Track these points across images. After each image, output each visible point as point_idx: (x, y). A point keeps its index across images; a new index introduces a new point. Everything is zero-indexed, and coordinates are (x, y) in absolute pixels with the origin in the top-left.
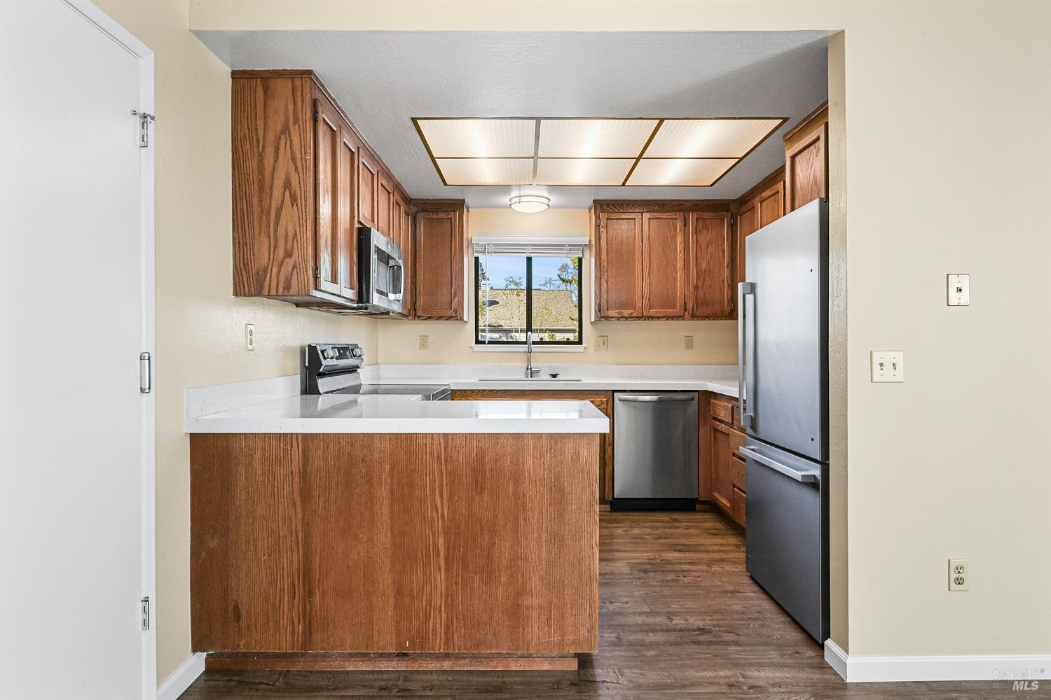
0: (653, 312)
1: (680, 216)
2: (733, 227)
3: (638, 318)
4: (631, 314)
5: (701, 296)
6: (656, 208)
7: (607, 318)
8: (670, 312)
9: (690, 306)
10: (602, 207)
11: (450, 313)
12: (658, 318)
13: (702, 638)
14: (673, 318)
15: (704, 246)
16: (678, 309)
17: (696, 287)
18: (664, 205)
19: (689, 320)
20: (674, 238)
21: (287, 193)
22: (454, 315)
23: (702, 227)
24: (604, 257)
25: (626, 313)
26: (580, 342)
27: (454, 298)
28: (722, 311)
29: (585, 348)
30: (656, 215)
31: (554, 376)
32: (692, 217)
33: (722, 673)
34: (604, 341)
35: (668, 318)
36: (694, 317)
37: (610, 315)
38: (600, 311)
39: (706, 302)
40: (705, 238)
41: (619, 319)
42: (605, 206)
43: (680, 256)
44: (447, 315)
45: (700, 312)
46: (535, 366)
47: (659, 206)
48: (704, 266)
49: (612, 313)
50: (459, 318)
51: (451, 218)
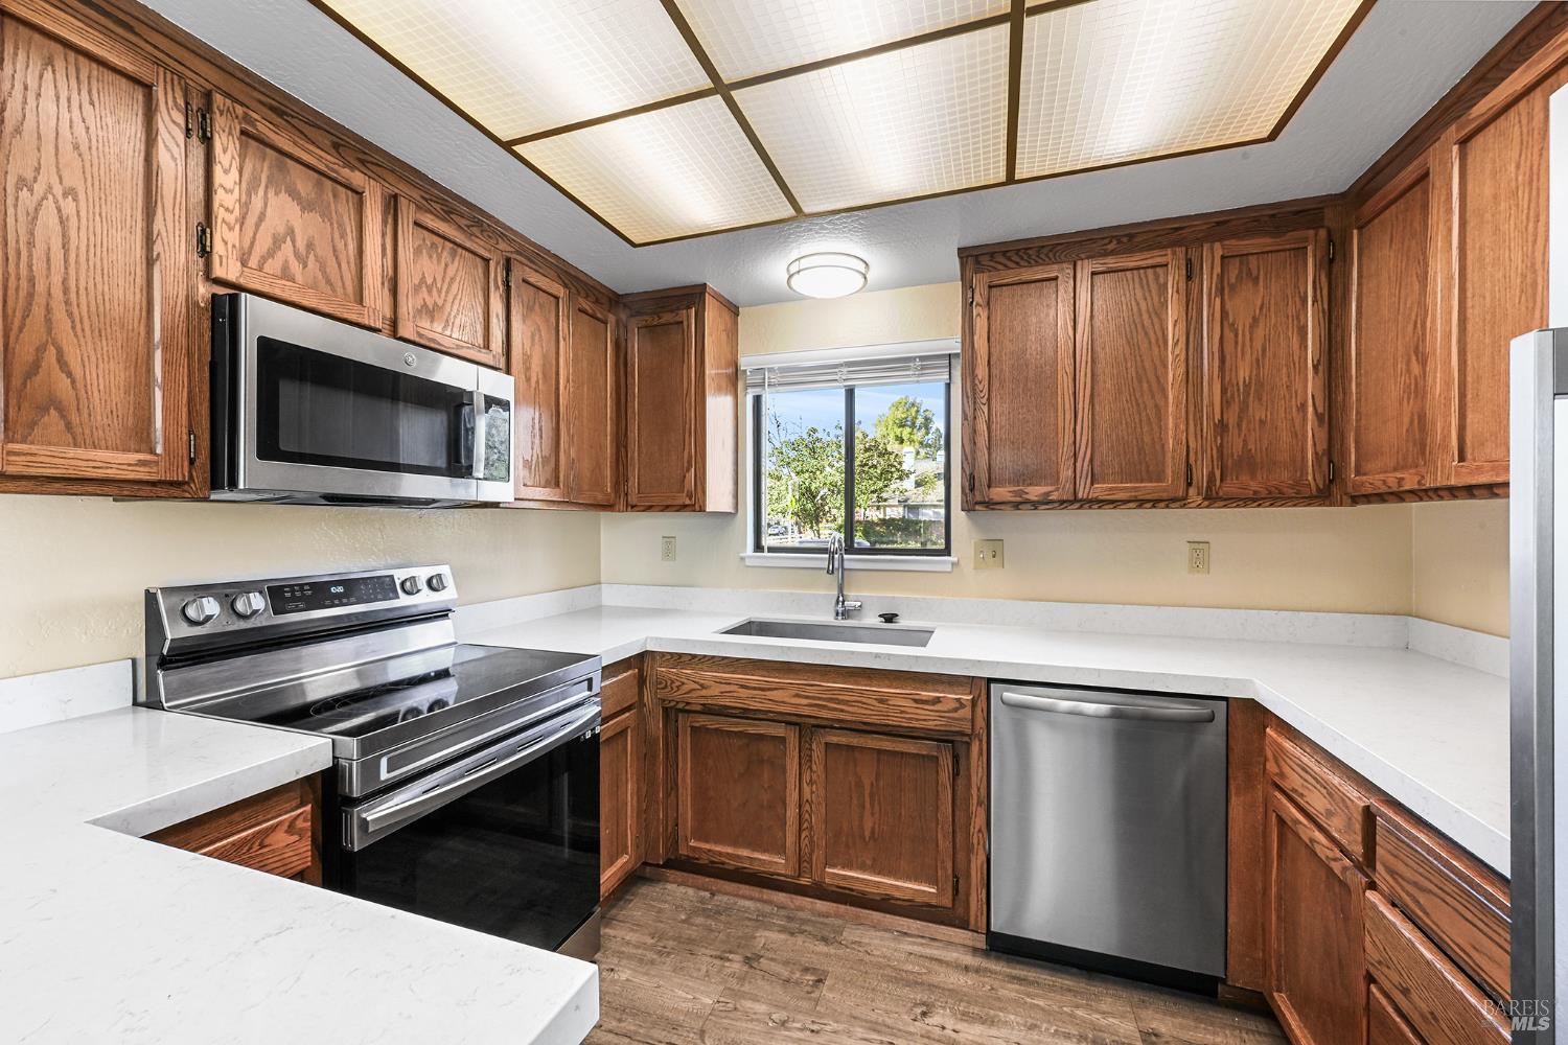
0: (1100, 489)
1: (1173, 259)
2: (1333, 260)
3: (1063, 503)
4: (1048, 494)
5: (1235, 444)
6: (1111, 247)
7: (990, 505)
8: (1147, 488)
9: (1202, 473)
10: (978, 262)
11: (682, 499)
12: (1115, 503)
14: (1155, 503)
15: (1243, 322)
16: (1171, 481)
17: (1222, 427)
18: (1131, 237)
19: (1199, 506)
20: (1159, 312)
22: (688, 502)
23: (1239, 277)
25: (1034, 492)
26: (947, 551)
27: (688, 471)
28: (1299, 483)
29: (955, 563)
30: (1112, 262)
31: (890, 618)
32: (1209, 255)
34: (995, 550)
35: (1141, 503)
36: (1212, 498)
37: (996, 498)
38: (972, 489)
39: (1248, 463)
40: (1242, 306)
41: (1017, 506)
42: (985, 260)
43: (1174, 352)
44: (677, 502)
45: (1230, 487)
47: (1119, 242)
48: (1243, 373)
49: (1001, 493)
50: (696, 507)
51: (682, 322)
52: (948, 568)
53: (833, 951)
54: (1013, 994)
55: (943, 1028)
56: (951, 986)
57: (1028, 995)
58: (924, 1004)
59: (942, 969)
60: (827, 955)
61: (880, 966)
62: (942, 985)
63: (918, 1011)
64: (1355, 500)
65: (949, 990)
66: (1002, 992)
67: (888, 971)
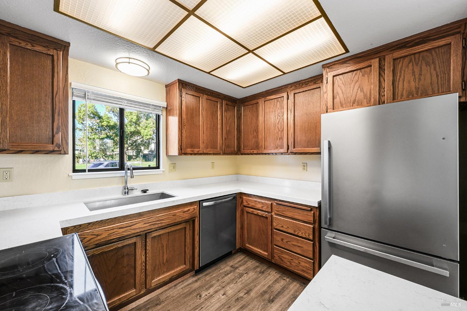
0: (208, 151)
1: (219, 101)
2: (239, 110)
3: (201, 154)
4: (198, 151)
5: (227, 144)
6: (209, 94)
7: (185, 154)
8: (215, 151)
9: (223, 148)
10: (183, 85)
11: (51, 147)
12: (210, 154)
15: (228, 118)
16: (218, 149)
17: (226, 139)
18: (213, 93)
19: (222, 155)
20: (217, 111)
22: (56, 149)
23: (227, 109)
24: (184, 116)
25: (196, 150)
26: (158, 167)
28: (234, 151)
30: (210, 97)
31: (145, 191)
32: (224, 103)
34: (174, 166)
35: (214, 154)
36: (224, 154)
38: (181, 149)
40: (229, 114)
41: (191, 154)
42: (184, 85)
43: (219, 122)
44: (46, 149)
45: (226, 152)
47: (210, 93)
48: (228, 128)
49: (189, 151)
50: (62, 152)
51: (53, 56)
52: (162, 172)
53: (163, 305)
54: (209, 278)
55: (206, 295)
56: (198, 287)
57: (211, 276)
58: (198, 295)
59: (192, 285)
60: (163, 307)
61: (180, 296)
62: (196, 288)
63: (198, 297)
64: (242, 154)
65: (198, 288)
66: (207, 279)
67: (182, 296)
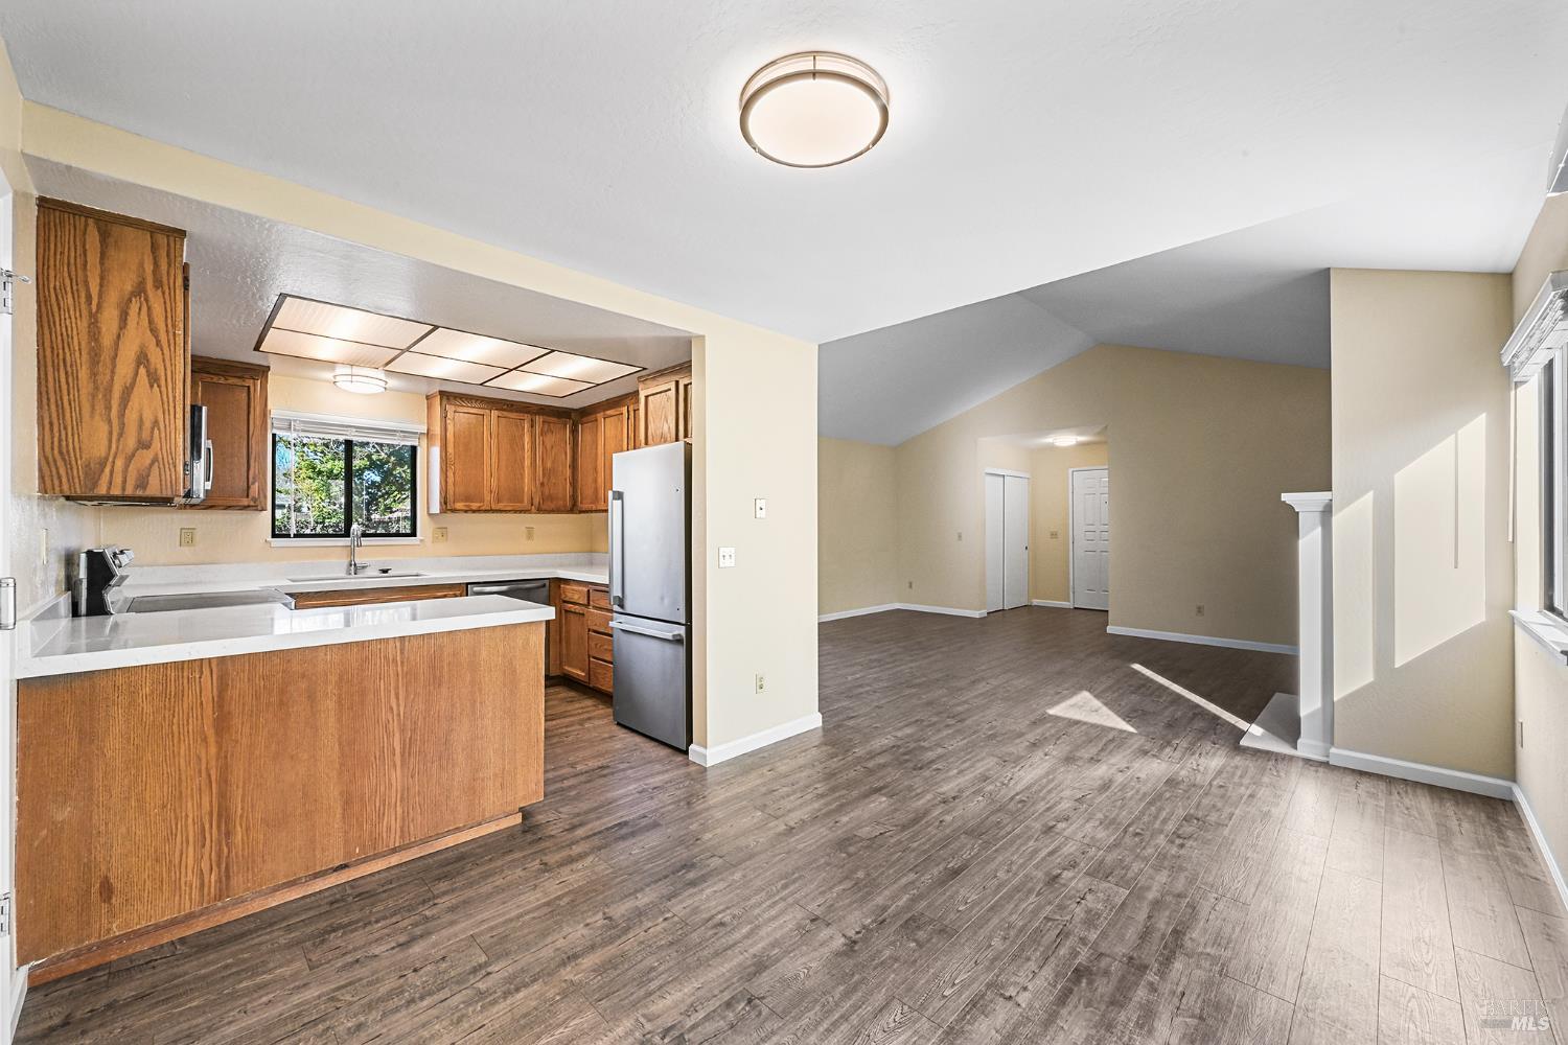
0: (501, 506)
1: (527, 417)
2: (574, 432)
3: (486, 511)
4: (481, 506)
5: (547, 492)
7: (454, 511)
8: (518, 506)
9: (536, 501)
10: (448, 399)
11: (245, 502)
12: (506, 512)
13: (605, 772)
14: (521, 512)
15: (548, 447)
16: (526, 503)
17: (542, 484)
18: (512, 405)
19: (535, 513)
20: (521, 436)
21: (142, 370)
22: (252, 504)
23: (548, 430)
24: (450, 450)
25: (475, 506)
26: (413, 534)
27: (253, 483)
28: (565, 506)
29: (421, 541)
30: (505, 414)
31: (385, 571)
32: (539, 419)
33: (631, 788)
34: (443, 532)
35: (516, 512)
36: (540, 510)
37: (458, 508)
38: (446, 503)
39: (551, 498)
40: (550, 439)
41: (466, 511)
42: (451, 399)
43: (527, 455)
44: (241, 504)
45: (544, 507)
46: (358, 561)
48: (549, 465)
49: (459, 505)
50: (259, 508)
51: (249, 387)
64: (581, 512)
